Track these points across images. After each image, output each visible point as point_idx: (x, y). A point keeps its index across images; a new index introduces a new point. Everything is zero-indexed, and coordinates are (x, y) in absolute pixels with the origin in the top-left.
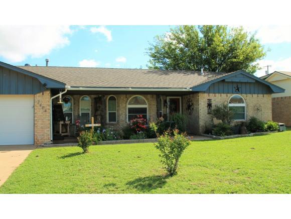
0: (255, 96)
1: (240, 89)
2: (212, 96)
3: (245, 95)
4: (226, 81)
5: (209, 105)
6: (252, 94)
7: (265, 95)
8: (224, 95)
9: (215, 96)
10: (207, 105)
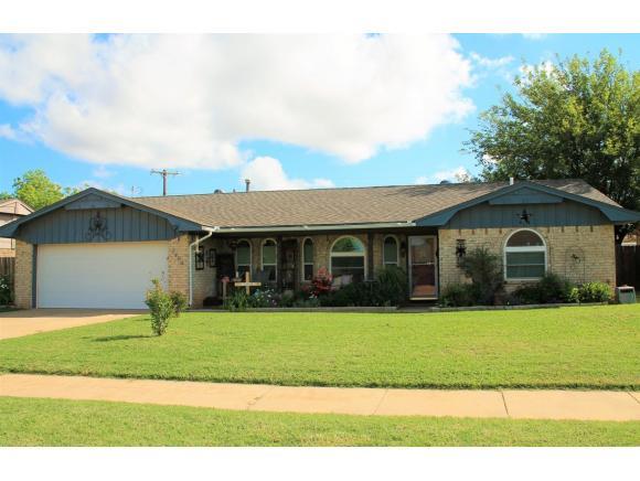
0: (569, 230)
1: (530, 218)
2: (466, 234)
3: (544, 229)
4: (491, 203)
5: (461, 251)
6: (563, 226)
7: (596, 228)
8: (493, 232)
9: (473, 233)
10: (455, 251)
